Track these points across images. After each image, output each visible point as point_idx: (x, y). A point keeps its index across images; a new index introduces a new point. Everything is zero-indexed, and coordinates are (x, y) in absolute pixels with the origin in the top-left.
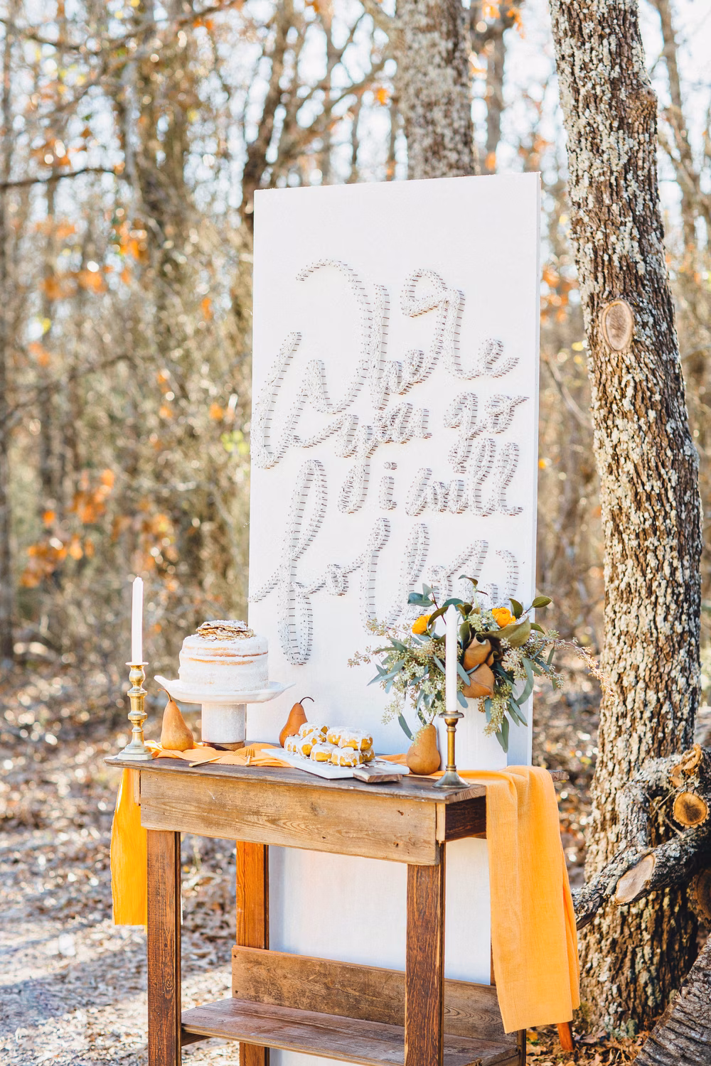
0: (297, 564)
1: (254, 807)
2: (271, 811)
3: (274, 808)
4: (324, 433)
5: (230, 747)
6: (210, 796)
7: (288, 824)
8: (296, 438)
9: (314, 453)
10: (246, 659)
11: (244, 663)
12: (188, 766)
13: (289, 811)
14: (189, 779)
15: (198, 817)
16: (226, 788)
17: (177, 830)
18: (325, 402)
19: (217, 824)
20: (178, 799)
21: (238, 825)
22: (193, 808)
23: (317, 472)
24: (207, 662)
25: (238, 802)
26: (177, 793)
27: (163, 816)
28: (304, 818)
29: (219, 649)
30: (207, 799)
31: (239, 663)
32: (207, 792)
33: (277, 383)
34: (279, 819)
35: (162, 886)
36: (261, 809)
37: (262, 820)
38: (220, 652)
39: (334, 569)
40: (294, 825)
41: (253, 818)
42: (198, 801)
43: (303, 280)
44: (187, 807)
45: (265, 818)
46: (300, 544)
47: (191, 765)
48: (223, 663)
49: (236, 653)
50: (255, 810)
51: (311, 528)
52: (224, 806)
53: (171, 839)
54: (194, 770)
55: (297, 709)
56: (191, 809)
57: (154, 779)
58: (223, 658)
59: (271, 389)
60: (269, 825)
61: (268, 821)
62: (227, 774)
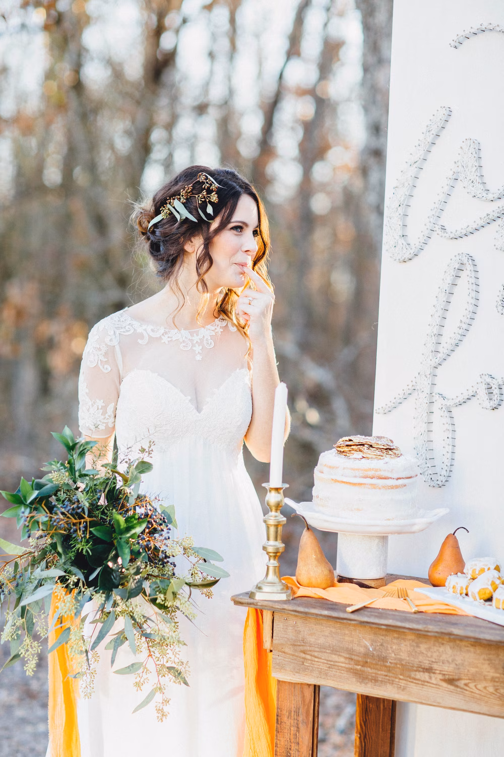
0: (438, 371)
1: (426, 664)
2: (448, 669)
3: (453, 666)
4: (481, 223)
5: (372, 584)
6: (366, 647)
7: (472, 685)
8: (443, 228)
9: (466, 246)
10: (400, 482)
11: (397, 487)
12: (345, 612)
13: (473, 670)
14: (338, 625)
15: (349, 670)
16: (388, 638)
17: (317, 683)
18: (481, 186)
19: (375, 680)
20: (323, 648)
21: (403, 683)
22: (342, 660)
23: (469, 267)
24: (354, 484)
25: (404, 656)
26: (321, 641)
27: (302, 666)
28: (493, 680)
29: (370, 470)
30: (362, 650)
31: (392, 487)
32: (364, 642)
33: (420, 165)
34: (459, 680)
35: (294, 747)
36: (435, 666)
37: (436, 679)
38: (371, 473)
39: (489, 380)
40: (479, 687)
41: (425, 676)
42: (350, 651)
43: (456, 47)
44: (335, 658)
45: (440, 677)
46: (444, 349)
47: (350, 609)
48: (374, 486)
49: (389, 475)
50: (427, 665)
51: (461, 331)
52: (384, 659)
53: (309, 693)
54: (352, 616)
55: (451, 542)
56: (340, 660)
57: (292, 621)
58: (374, 481)
59: (413, 171)
60: (444, 685)
61: (445, 680)
62: (399, 624)
